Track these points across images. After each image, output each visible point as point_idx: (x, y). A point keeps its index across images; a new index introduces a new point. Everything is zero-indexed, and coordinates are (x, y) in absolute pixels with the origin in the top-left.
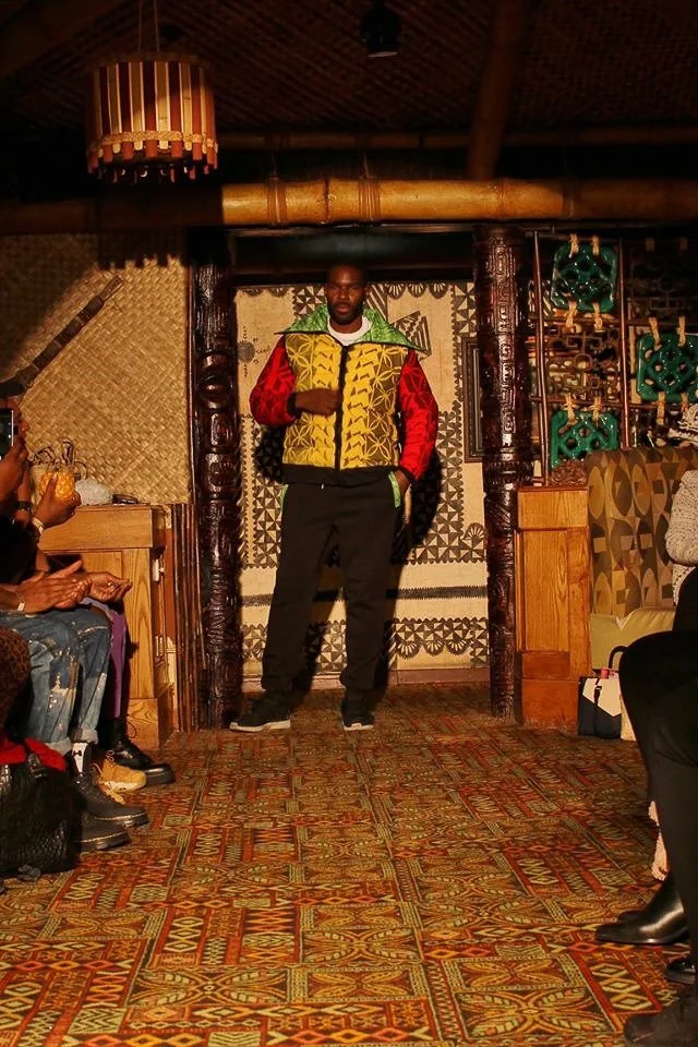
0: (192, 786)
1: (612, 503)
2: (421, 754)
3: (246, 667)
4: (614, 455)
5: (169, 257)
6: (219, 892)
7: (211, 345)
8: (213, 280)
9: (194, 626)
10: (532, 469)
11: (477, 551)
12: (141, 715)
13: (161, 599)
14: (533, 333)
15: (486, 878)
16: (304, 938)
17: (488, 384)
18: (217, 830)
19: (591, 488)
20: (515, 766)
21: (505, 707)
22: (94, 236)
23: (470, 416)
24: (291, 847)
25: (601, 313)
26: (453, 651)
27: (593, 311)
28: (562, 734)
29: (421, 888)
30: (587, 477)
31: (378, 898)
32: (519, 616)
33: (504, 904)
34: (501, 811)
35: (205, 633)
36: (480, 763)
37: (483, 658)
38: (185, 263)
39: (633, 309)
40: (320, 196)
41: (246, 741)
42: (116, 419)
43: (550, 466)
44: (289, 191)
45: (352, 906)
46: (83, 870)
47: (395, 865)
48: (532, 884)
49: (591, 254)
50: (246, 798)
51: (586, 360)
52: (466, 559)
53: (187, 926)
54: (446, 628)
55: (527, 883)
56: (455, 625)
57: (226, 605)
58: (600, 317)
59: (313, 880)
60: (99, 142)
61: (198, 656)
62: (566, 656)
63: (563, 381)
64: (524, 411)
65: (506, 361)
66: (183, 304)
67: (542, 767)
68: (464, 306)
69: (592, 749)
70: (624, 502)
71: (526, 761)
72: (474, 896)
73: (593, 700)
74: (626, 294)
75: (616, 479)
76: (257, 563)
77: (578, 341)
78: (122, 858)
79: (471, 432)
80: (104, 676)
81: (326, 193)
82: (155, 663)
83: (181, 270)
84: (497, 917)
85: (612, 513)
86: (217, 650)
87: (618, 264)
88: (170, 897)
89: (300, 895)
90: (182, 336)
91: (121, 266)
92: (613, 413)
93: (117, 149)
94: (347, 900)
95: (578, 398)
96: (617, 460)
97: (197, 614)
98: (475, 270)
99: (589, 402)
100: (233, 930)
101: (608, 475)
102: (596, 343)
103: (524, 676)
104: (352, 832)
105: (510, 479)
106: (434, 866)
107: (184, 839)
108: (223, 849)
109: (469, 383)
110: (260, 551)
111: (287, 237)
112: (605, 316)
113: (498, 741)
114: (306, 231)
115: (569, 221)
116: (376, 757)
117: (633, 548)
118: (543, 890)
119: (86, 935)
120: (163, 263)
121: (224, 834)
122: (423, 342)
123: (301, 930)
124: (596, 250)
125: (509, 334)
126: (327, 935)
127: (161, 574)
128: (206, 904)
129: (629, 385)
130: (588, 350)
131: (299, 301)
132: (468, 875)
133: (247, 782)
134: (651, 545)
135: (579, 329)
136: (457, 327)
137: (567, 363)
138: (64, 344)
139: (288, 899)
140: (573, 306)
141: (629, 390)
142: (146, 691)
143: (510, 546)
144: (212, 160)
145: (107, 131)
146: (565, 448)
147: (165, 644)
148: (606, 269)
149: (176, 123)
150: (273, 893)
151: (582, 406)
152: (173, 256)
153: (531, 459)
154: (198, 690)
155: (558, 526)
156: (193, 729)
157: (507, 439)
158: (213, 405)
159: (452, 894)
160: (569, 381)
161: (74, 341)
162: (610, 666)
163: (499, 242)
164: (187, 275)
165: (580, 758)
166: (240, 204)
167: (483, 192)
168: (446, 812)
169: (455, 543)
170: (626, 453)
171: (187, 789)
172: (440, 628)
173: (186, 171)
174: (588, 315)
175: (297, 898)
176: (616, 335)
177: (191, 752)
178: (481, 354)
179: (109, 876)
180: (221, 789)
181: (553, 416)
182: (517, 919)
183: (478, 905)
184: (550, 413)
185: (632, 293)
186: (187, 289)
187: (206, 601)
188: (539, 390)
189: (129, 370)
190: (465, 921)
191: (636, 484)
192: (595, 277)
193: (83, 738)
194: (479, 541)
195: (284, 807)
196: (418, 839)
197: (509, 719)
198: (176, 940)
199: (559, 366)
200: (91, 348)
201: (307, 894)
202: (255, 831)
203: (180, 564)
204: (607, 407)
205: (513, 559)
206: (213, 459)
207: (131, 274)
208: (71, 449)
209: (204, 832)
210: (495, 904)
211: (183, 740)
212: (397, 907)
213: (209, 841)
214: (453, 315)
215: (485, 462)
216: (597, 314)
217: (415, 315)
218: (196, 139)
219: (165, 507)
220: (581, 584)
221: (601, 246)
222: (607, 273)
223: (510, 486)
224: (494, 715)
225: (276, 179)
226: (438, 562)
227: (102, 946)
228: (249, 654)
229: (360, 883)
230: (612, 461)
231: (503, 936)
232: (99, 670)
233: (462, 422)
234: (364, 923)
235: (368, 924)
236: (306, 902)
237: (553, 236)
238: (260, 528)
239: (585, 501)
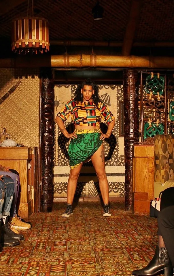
0: (37, 229)
1: (161, 150)
2: (104, 221)
3: (55, 195)
4: (162, 136)
5: (35, 76)
6: (44, 260)
7: (47, 101)
8: (48, 82)
9: (39, 182)
10: (139, 139)
11: (122, 163)
12: (23, 208)
13: (30, 174)
14: (140, 100)
15: (121, 257)
16: (67, 273)
17: (127, 115)
18: (44, 242)
19: (155, 145)
20: (131, 226)
21: (129, 208)
22: (14, 69)
23: (121, 124)
24: (65, 247)
25: (160, 95)
26: (115, 192)
27: (157, 95)
28: (145, 217)
29: (102, 260)
30: (154, 142)
31: (90, 262)
32: (134, 182)
33: (126, 265)
34: (126, 238)
35: (43, 184)
36: (121, 224)
37: (123, 194)
38: (40, 77)
39: (169, 94)
40: (79, 59)
41: (54, 216)
42: (18, 122)
43: (144, 138)
44: (70, 57)
45: (82, 264)
46: (4, 252)
47: (95, 253)
48: (134, 259)
49: (157, 78)
50: (53, 232)
51: (155, 108)
52: (119, 165)
53: (34, 269)
54: (113, 185)
55: (133, 259)
56: (115, 184)
57: (49, 177)
58: (160, 96)
59: (71, 257)
60: (15, 42)
61: (41, 191)
62: (147, 194)
63: (148, 114)
64: (137, 123)
65: (132, 108)
66: (39, 89)
67: (139, 226)
68: (120, 92)
69: (154, 221)
70: (165, 150)
71: (134, 224)
72: (117, 263)
73: (154, 207)
74: (167, 90)
75: (162, 143)
76: (59, 165)
77: (153, 103)
78: (16, 249)
79: (121, 128)
80: (12, 197)
81: (81, 59)
82: (28, 193)
83: (39, 80)
84: (124, 269)
85: (161, 153)
86: (46, 189)
87: (165, 81)
88: (29, 260)
89: (67, 261)
90: (38, 99)
91: (21, 78)
92: (162, 124)
93: (20, 44)
94: (80, 263)
95: (153, 119)
96: (163, 138)
97: (40, 179)
98: (124, 82)
99: (155, 121)
100: (47, 270)
101: (160, 142)
102: (158, 104)
103: (135, 199)
104: (83, 243)
105: (132, 142)
106: (106, 253)
107: (34, 244)
108: (45, 247)
109: (121, 114)
110: (59, 161)
111: (69, 71)
112: (161, 96)
113: (127, 218)
114: (75, 69)
115: (151, 68)
116: (91, 222)
117: (167, 163)
118: (137, 261)
119: (4, 271)
120: (33, 77)
121: (46, 243)
122: (108, 102)
123: (67, 271)
124: (158, 77)
125: (133, 100)
126: (74, 273)
127: (30, 167)
128: (40, 263)
129: (167, 116)
130: (155, 106)
131: (73, 89)
132: (116, 256)
133: (53, 228)
134: (172, 162)
135: (153, 100)
136: (118, 98)
137: (149, 109)
138: (4, 100)
139: (63, 262)
140: (151, 93)
141: (167, 117)
142: (25, 201)
143: (131, 162)
144: (48, 48)
145: (17, 39)
146: (148, 134)
147: (31, 188)
148: (161, 82)
149: (38, 37)
150: (59, 260)
151: (154, 122)
152: (36, 75)
153: (138, 137)
154: (40, 201)
155: (145, 156)
156: (38, 212)
157: (132, 131)
158: (47, 119)
159: (111, 262)
160: (150, 114)
161: (7, 99)
162: (160, 197)
163: (130, 74)
164: (40, 81)
165: (150, 223)
166: (56, 61)
167: (127, 59)
168: (110, 238)
169: (116, 160)
170: (166, 136)
171: (36, 230)
172: (111, 185)
173: (40, 51)
174: (156, 96)
175: (66, 262)
176: (164, 101)
177: (37, 219)
178: (124, 106)
179: (12, 254)
180: (46, 230)
181: (145, 124)
182: (129, 270)
183: (118, 265)
184: (144, 123)
185: (168, 89)
186: (40, 85)
187: (43, 176)
188: (141, 117)
189: (23, 108)
190: (114, 270)
191: (168, 145)
192: (158, 84)
193: (6, 214)
194: (123, 160)
195: (64, 235)
196: (102, 246)
197: (130, 212)
198: (30, 273)
199: (147, 110)
200: (12, 101)
201: (69, 261)
202: (55, 242)
203: (36, 165)
204: (161, 122)
205: (132, 165)
206: (46, 134)
207: (24, 80)
208: (5, 130)
209: (40, 242)
210: (123, 265)
211: (35, 215)
212: (95, 265)
213: (41, 245)
214: (117, 94)
215: (125, 137)
216: (158, 95)
217: (106, 94)
218: (43, 42)
219: (32, 148)
220: (152, 173)
221: (160, 76)
222: (162, 84)
223: (132, 144)
224: (126, 211)
225: (67, 54)
226: (111, 166)
227: (9, 274)
228: (55, 191)
229: (85, 258)
230: (161, 138)
231: (125, 274)
232: (11, 195)
233: (119, 125)
234: (85, 270)
235: (86, 270)
236: (69, 263)
237: (146, 72)
238: (60, 154)
239: (153, 149)
